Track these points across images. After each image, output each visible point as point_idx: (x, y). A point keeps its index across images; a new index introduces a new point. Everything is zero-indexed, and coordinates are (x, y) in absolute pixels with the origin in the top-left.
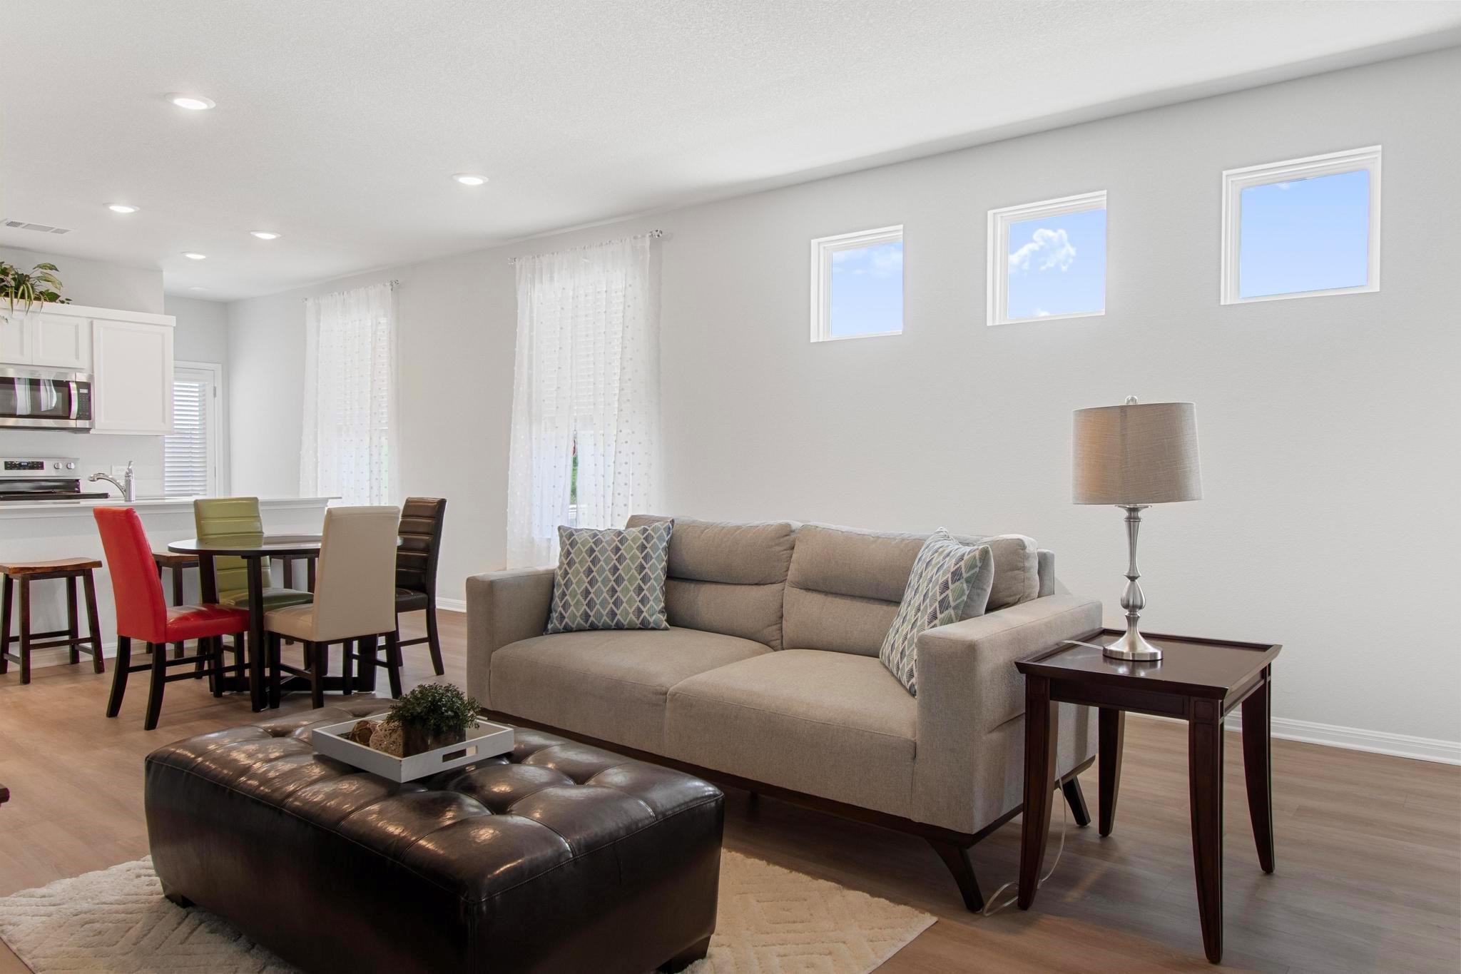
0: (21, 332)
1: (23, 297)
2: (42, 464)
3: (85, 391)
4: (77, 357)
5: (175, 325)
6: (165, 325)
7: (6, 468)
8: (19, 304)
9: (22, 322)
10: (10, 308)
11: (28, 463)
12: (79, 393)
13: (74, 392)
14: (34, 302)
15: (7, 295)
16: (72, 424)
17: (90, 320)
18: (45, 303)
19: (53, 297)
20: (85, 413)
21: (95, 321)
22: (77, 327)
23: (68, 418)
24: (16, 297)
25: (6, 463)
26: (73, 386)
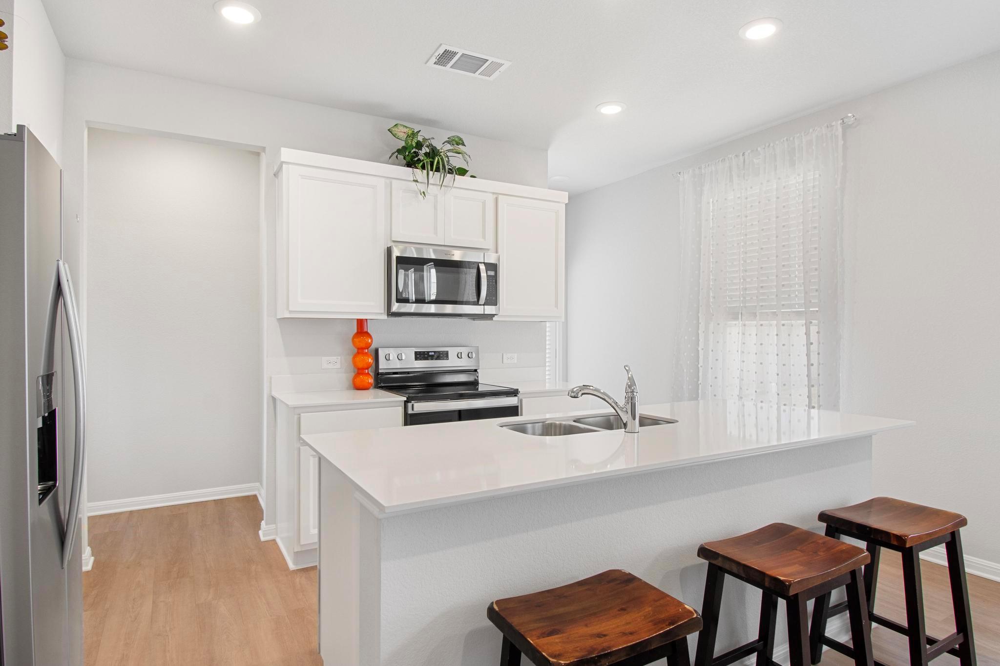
0: (435, 208)
1: (438, 170)
2: (447, 353)
3: (492, 273)
4: (484, 237)
5: (567, 202)
6: (559, 202)
7: (416, 359)
8: (435, 177)
9: (436, 196)
10: (427, 182)
11: (435, 353)
12: (488, 276)
13: (483, 275)
14: (448, 175)
15: (423, 167)
16: (480, 310)
17: (495, 196)
18: (456, 176)
19: (462, 172)
20: (492, 300)
21: (500, 197)
22: (484, 203)
23: (478, 303)
24: (432, 170)
25: (416, 353)
26: (482, 267)
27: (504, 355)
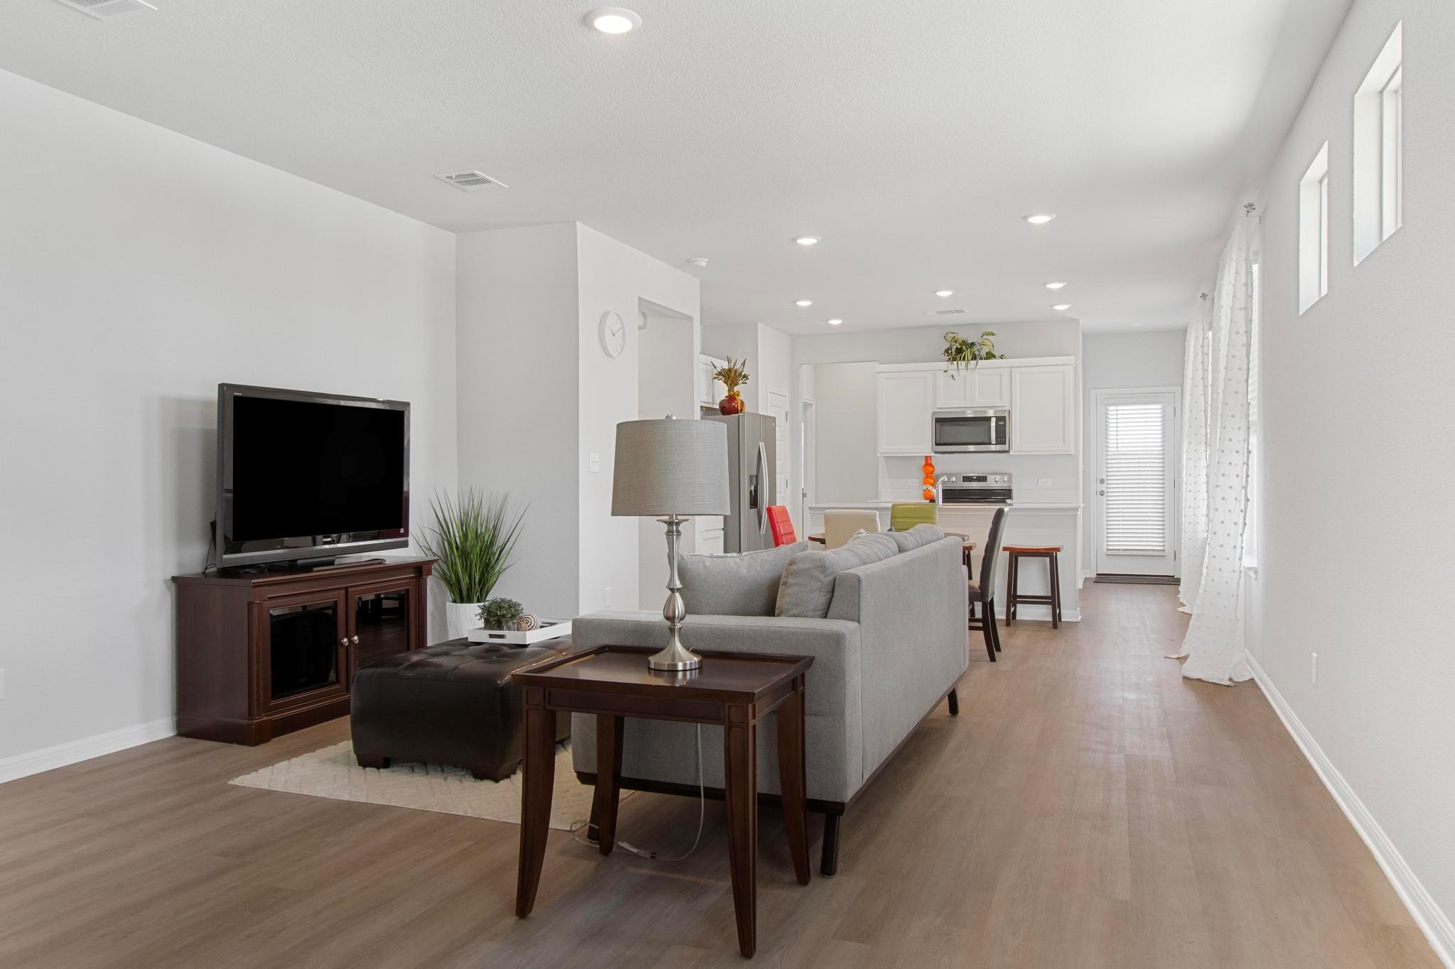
0: (965, 384)
1: (964, 359)
2: (986, 477)
3: (1002, 423)
4: (1000, 398)
6: (1067, 365)
7: (965, 482)
8: (962, 365)
9: (965, 376)
10: (957, 369)
11: (977, 477)
12: (996, 425)
13: (993, 425)
14: (972, 361)
15: (955, 360)
16: (993, 448)
17: (1010, 369)
18: (979, 361)
19: (990, 356)
20: (1001, 439)
21: (1014, 369)
22: (1001, 375)
23: (990, 444)
25: (964, 478)
26: (993, 420)
27: (1039, 480)
